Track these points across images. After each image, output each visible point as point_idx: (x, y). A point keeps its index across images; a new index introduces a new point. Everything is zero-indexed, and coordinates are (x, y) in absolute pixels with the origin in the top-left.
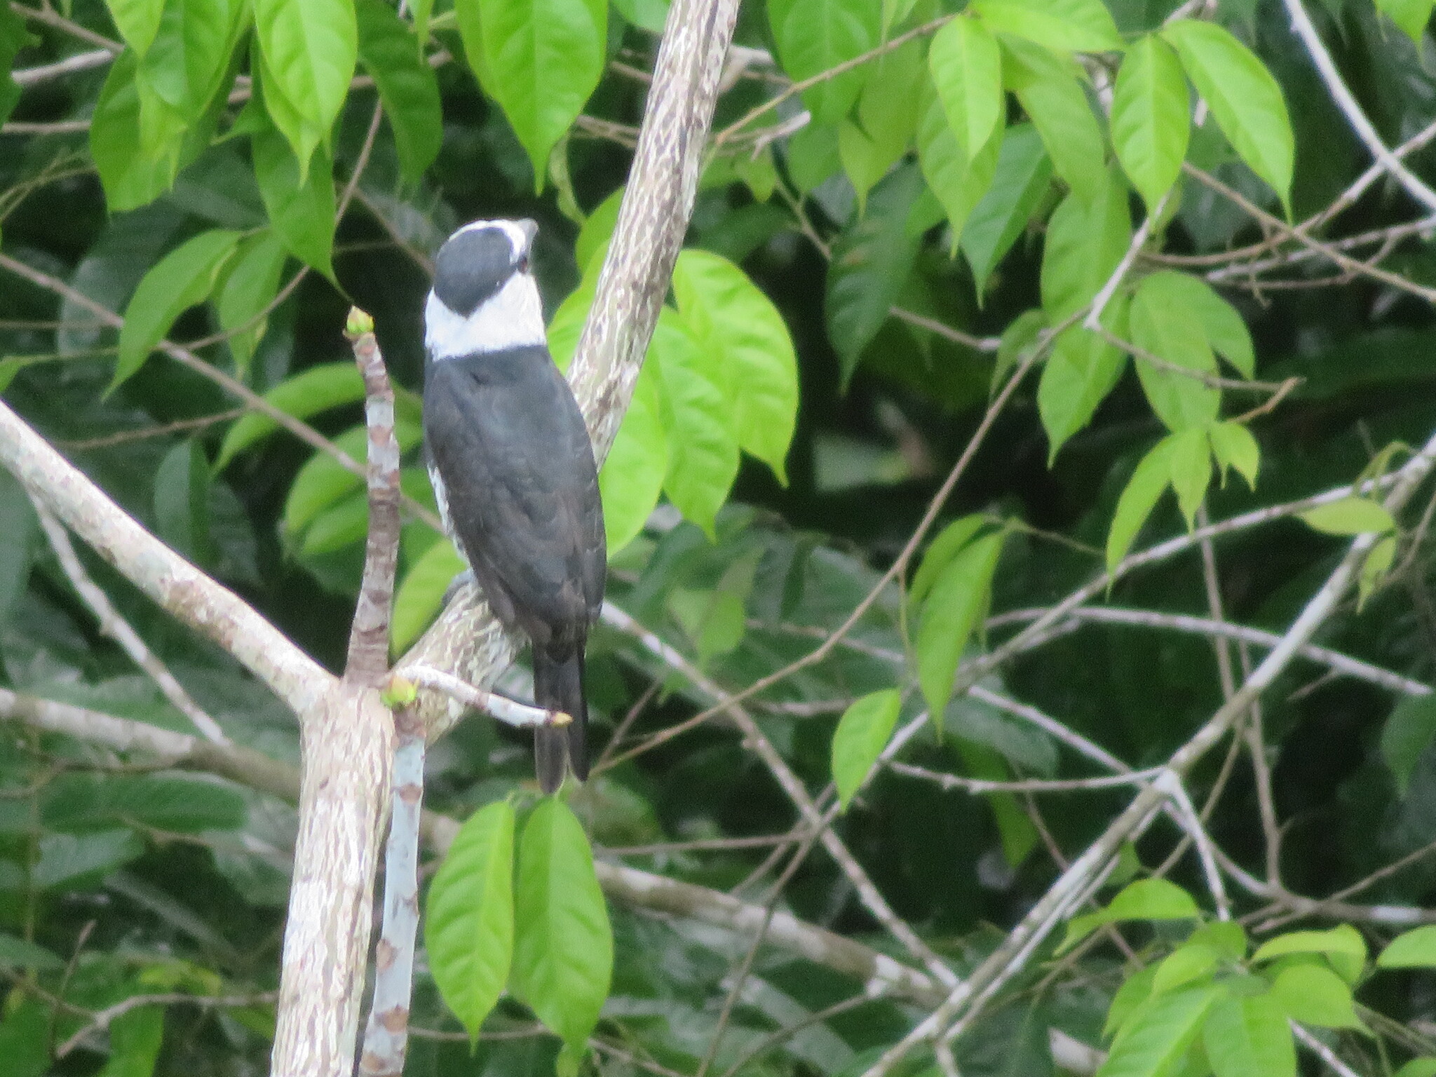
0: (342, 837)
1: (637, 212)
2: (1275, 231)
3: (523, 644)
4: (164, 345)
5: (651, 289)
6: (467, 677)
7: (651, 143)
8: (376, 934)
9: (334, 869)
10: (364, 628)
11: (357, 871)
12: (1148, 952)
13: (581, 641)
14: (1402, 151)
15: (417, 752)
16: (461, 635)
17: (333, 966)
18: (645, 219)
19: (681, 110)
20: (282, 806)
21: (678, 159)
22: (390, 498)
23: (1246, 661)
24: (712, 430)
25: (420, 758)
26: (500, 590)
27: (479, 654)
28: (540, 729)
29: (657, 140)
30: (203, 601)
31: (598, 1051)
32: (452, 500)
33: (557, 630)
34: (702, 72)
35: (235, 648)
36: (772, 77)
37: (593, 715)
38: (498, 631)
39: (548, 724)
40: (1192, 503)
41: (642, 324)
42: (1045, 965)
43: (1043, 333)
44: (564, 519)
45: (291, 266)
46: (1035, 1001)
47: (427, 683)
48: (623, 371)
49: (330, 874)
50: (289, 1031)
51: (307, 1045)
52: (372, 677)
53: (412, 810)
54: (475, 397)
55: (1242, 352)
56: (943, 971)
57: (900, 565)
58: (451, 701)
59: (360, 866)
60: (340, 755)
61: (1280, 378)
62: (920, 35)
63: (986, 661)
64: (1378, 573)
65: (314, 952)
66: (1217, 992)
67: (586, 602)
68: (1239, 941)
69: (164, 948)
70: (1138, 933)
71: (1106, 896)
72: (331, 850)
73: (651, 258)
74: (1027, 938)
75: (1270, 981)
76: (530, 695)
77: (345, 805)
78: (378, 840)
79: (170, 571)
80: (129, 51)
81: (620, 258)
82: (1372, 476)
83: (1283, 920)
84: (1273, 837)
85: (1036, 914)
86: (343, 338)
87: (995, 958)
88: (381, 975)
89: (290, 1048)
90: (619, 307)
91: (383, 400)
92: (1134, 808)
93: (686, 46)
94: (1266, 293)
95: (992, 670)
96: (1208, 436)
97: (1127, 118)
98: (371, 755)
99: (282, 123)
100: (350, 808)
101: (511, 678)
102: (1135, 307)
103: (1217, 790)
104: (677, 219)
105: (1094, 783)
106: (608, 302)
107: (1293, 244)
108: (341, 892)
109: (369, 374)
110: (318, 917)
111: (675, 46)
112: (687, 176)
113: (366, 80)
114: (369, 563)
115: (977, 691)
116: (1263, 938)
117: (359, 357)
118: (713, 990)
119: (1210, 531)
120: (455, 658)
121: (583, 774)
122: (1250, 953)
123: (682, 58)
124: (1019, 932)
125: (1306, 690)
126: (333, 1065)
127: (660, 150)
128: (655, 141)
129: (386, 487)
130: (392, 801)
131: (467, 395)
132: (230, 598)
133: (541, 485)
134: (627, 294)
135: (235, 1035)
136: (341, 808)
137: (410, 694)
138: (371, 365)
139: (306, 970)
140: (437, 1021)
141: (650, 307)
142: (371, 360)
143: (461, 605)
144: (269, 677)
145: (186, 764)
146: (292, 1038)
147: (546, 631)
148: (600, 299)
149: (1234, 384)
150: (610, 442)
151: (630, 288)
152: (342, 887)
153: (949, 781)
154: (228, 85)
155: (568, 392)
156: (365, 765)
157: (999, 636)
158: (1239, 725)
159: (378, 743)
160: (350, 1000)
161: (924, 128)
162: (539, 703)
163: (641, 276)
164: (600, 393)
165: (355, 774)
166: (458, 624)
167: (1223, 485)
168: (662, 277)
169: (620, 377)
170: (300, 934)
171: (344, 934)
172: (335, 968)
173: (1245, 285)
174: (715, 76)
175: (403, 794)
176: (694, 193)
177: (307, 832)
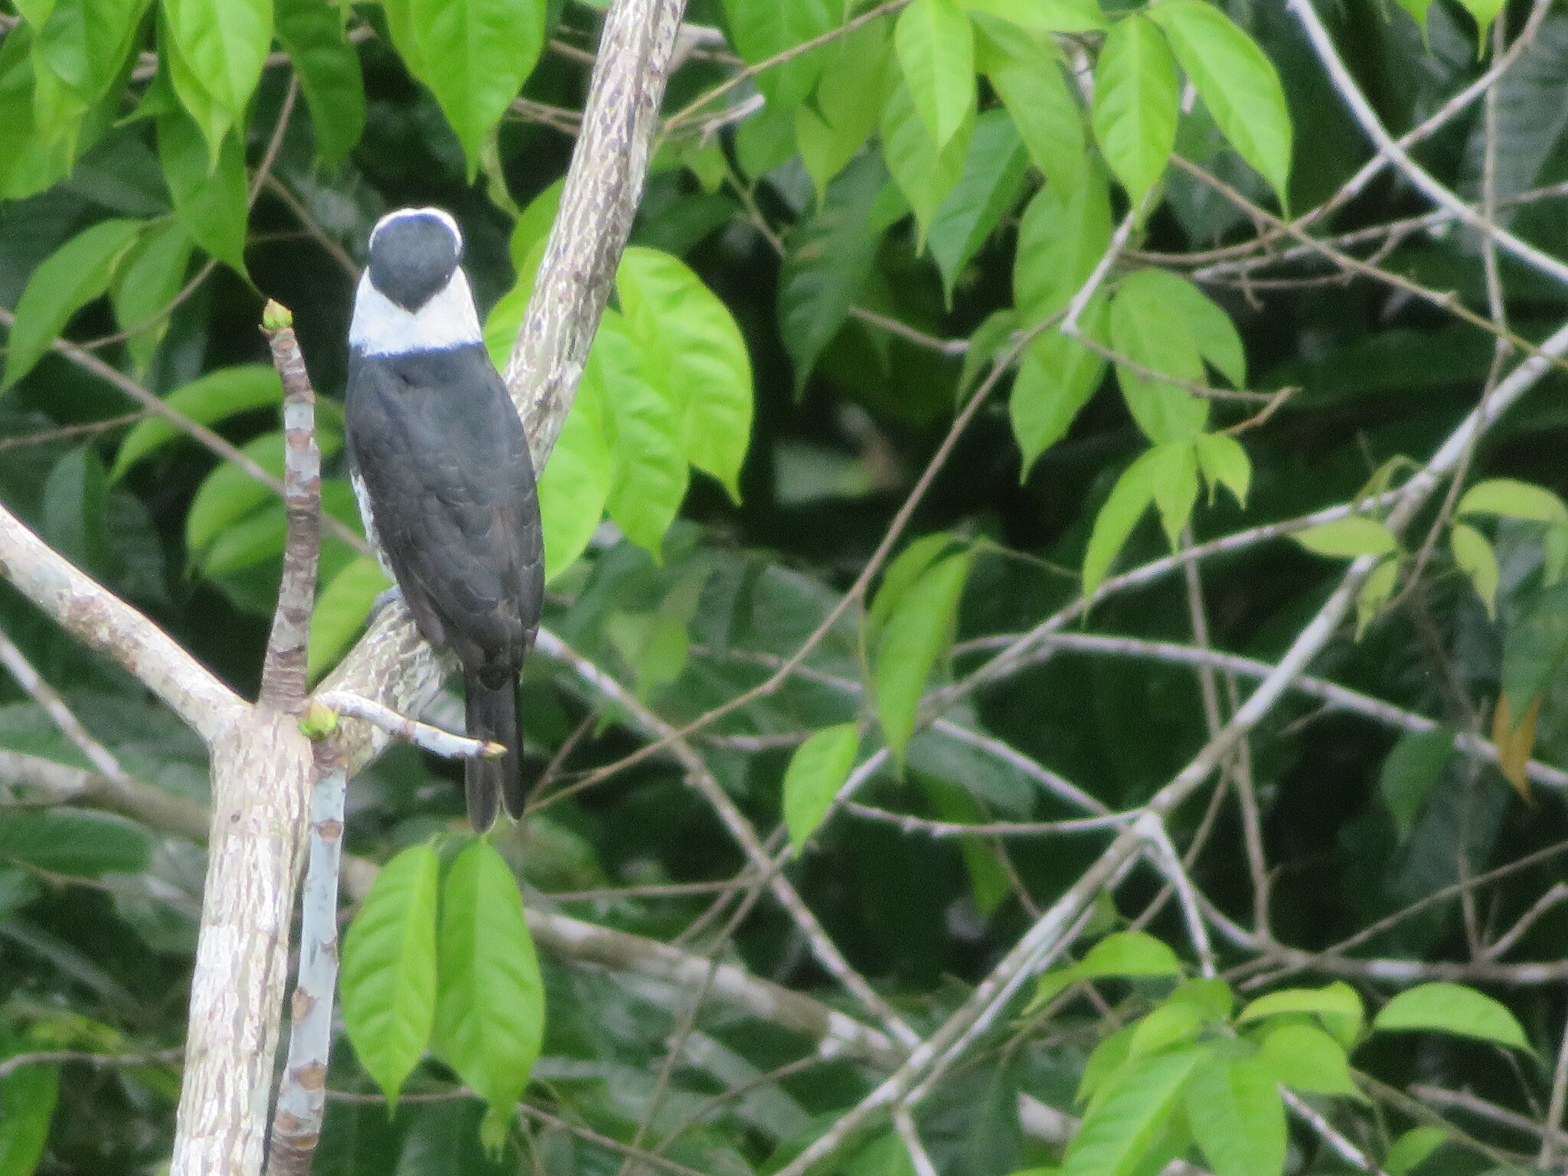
0: (255, 876)
1: (581, 197)
2: (1268, 227)
3: (454, 668)
4: (59, 344)
5: (595, 281)
6: (392, 703)
7: (596, 123)
8: (292, 983)
9: (247, 911)
10: (280, 650)
11: (272, 914)
12: (1126, 1008)
13: (517, 664)
14: (1407, 140)
15: (338, 785)
16: (385, 657)
17: (245, 1016)
18: (589, 204)
19: (628, 87)
20: (189, 845)
21: (625, 140)
22: (308, 508)
23: (1233, 692)
24: (659, 444)
25: (340, 791)
26: (429, 609)
27: (405, 679)
28: (471, 760)
29: (603, 120)
30: (104, 618)
31: (526, 1115)
32: (377, 509)
33: (490, 654)
34: (653, 45)
35: (140, 670)
36: (723, 58)
37: (529, 748)
38: (427, 653)
39: (480, 755)
40: (1176, 522)
41: (585, 319)
42: (1015, 1024)
43: (1015, 334)
44: (500, 533)
45: (196, 259)
46: (1003, 1063)
47: (349, 710)
48: (564, 369)
49: (242, 917)
50: (197, 1088)
51: (216, 1102)
52: (288, 704)
53: (331, 847)
54: (403, 399)
55: (1232, 359)
56: (902, 1029)
57: (859, 588)
58: (375, 729)
59: (275, 907)
60: (253, 787)
61: (1275, 387)
62: (885, 13)
63: (951, 691)
64: (1378, 600)
65: (224, 1003)
66: (1202, 1055)
67: (522, 622)
68: (1225, 999)
69: (60, 999)
70: (1114, 990)
71: (1080, 949)
72: (243, 891)
73: (595, 247)
74: (994, 995)
75: (1259, 1043)
76: (462, 724)
77: (258, 841)
78: (294, 879)
79: (69, 586)
80: (23, 24)
81: (561, 248)
82: (1372, 493)
83: (1273, 976)
84: (1262, 883)
85: (1004, 968)
86: (259, 332)
87: (959, 1017)
88: (297, 1027)
89: (198, 1106)
90: (561, 301)
91: (303, 401)
92: (1112, 853)
93: (635, 18)
94: (1260, 294)
95: (958, 701)
96: (1196, 449)
97: (1110, 104)
98: (287, 788)
99: (190, 103)
100: (263, 845)
101: (440, 707)
102: (1116, 308)
103: (1203, 833)
104: (624, 205)
105: (1069, 826)
106: (548, 295)
107: (1288, 241)
108: (253, 937)
109: (288, 372)
110: (229, 962)
111: (624, 15)
112: (635, 158)
113: (283, 57)
114: (286, 579)
115: (943, 725)
116: (1253, 995)
117: (276, 354)
118: (658, 1049)
119: (1196, 552)
120: (380, 684)
121: (517, 811)
122: (1237, 1011)
123: (630, 30)
124: (986, 988)
125: (1298, 725)
126: (245, 1125)
127: (606, 130)
128: (601, 121)
129: (306, 495)
130: (310, 837)
131: (394, 396)
132: (135, 616)
133: (474, 494)
134: (569, 286)
135: (135, 1094)
136: (254, 845)
137: (329, 722)
138: (289, 362)
139: (215, 1021)
140: (356, 1082)
141: (594, 302)
142: (289, 358)
143: (386, 624)
144: (176, 702)
145: (80, 800)
146: (200, 1095)
147: (477, 652)
148: (540, 292)
149: (1224, 394)
150: (549, 447)
151: (572, 281)
152: (255, 931)
153: (910, 823)
154: (132, 61)
155: (505, 393)
156: (281, 798)
157: (966, 665)
158: (1226, 763)
159: (295, 774)
160: (264, 1055)
161: (889, 113)
162: (470, 733)
163: (584, 266)
164: (539, 394)
165: (270, 808)
166: (383, 644)
167: (1211, 502)
168: (607, 269)
169: (561, 377)
170: (208, 982)
171: (256, 982)
172: (247, 1019)
173: (1235, 284)
174: (666, 50)
175: (321, 830)
176: (643, 176)
177: (216, 870)
